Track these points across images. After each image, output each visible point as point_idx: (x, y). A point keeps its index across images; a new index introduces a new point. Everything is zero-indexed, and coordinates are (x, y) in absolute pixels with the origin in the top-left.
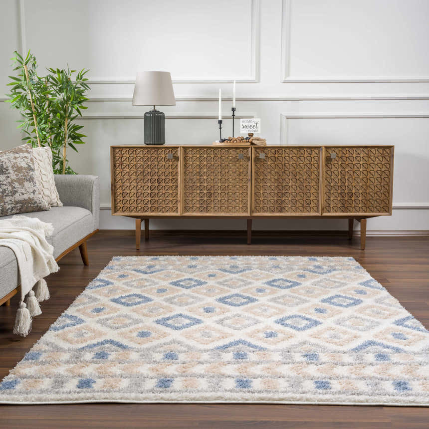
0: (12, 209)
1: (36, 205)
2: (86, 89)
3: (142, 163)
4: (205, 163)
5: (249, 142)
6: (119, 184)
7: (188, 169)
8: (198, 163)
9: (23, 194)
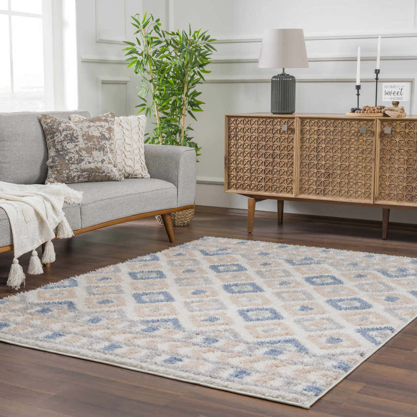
0: (79, 177)
1: (104, 174)
2: (210, 50)
3: (257, 135)
4: (324, 137)
5: (381, 112)
6: (233, 158)
7: (305, 144)
8: (316, 137)
9: (90, 163)
